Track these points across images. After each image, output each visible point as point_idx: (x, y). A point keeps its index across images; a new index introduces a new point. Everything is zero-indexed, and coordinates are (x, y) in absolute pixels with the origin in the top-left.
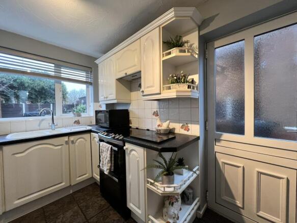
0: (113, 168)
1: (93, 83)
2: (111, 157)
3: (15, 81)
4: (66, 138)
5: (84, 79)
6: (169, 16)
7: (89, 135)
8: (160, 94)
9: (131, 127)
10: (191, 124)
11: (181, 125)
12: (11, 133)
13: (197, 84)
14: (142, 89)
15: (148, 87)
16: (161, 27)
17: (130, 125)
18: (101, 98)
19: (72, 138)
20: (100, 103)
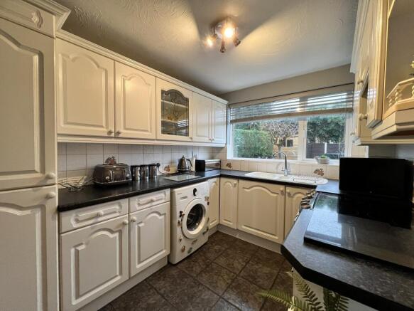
4: (282, 188)
12: (258, 171)
19: (289, 189)
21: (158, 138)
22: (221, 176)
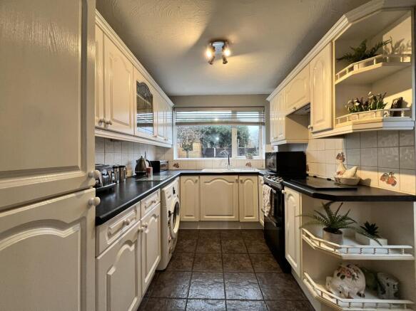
0: (273, 212)
1: (265, 124)
2: (271, 201)
3: (209, 128)
4: (236, 177)
5: (257, 120)
6: (342, 25)
7: (256, 177)
8: (332, 129)
9: (307, 175)
10: (399, 173)
11: (381, 174)
13: (408, 106)
14: (312, 125)
15: (318, 122)
16: (334, 41)
17: (307, 172)
18: (272, 139)
19: (241, 178)
20: (272, 144)
21: (136, 135)
22: (182, 175)
